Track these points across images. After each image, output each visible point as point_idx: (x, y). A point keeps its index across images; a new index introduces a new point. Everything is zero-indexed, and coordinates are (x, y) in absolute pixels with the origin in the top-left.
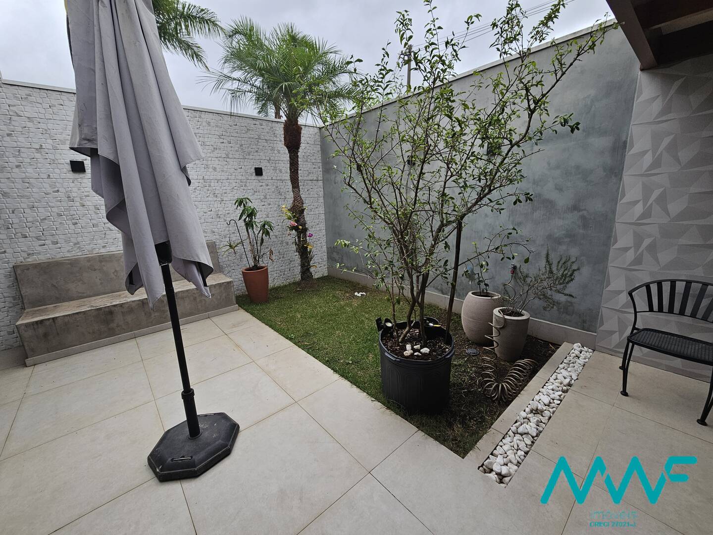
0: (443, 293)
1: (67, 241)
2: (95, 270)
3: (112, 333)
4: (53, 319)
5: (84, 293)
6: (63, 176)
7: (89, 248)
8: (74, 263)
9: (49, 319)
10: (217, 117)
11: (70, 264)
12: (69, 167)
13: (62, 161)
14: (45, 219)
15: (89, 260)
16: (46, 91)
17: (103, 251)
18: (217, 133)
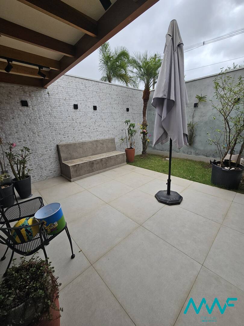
0: (207, 157)
1: (71, 136)
2: (81, 148)
3: (93, 171)
4: (78, 164)
5: (78, 157)
6: (71, 110)
7: (77, 139)
8: (75, 144)
9: (77, 165)
10: (116, 87)
11: (74, 145)
12: (73, 107)
13: (71, 104)
14: (65, 127)
15: (79, 143)
16: (68, 76)
17: (81, 140)
18: (116, 94)
